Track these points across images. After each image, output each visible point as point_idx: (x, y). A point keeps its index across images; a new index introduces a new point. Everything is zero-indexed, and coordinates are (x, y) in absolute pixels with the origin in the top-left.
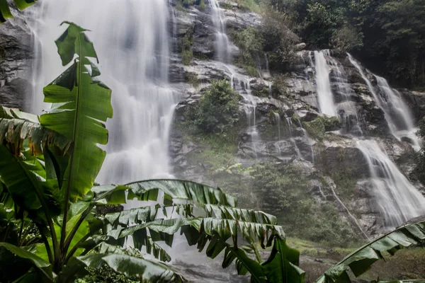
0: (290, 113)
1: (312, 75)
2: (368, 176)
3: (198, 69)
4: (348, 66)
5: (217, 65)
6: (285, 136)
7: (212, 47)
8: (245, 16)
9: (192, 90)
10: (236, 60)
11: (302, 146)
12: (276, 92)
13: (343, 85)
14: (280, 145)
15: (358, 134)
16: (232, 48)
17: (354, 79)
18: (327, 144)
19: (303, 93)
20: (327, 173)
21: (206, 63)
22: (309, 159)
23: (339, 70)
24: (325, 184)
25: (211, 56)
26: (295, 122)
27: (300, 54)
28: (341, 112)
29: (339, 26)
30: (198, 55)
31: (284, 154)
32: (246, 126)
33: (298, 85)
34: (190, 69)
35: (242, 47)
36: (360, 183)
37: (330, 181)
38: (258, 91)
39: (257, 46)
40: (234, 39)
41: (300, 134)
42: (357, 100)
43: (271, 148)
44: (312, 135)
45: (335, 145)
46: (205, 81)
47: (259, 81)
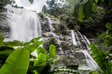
0: (68, 44)
1: (71, 35)
2: (85, 59)
3: (47, 34)
4: (78, 33)
5: (51, 33)
6: (67, 50)
7: (49, 29)
8: (56, 22)
9: (46, 39)
10: (55, 32)
11: (71, 52)
12: (64, 40)
13: (77, 38)
14: (66, 52)
15: (81, 49)
16: (54, 29)
17: (79, 36)
18: (76, 51)
19: (69, 40)
20: (77, 58)
21: (49, 33)
22: (72, 55)
23: (76, 34)
24: (77, 61)
25: (49, 31)
26: (69, 46)
27: (68, 31)
28: (78, 44)
29: (76, 25)
30: (46, 31)
31: (67, 54)
32: (59, 47)
33: (68, 38)
34: (45, 34)
35: (56, 29)
36: (84, 60)
37: (77, 60)
38: (60, 39)
39: (59, 29)
40: (54, 27)
41: (70, 49)
42: (80, 41)
43: (64, 52)
44: (73, 49)
45: (78, 52)
46: (48, 37)
47: (60, 37)
